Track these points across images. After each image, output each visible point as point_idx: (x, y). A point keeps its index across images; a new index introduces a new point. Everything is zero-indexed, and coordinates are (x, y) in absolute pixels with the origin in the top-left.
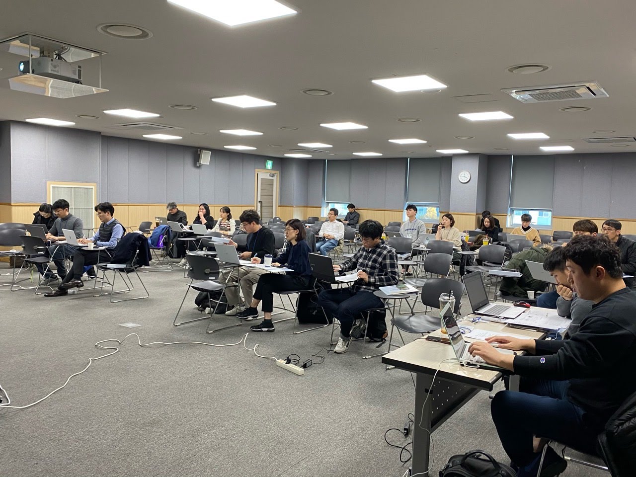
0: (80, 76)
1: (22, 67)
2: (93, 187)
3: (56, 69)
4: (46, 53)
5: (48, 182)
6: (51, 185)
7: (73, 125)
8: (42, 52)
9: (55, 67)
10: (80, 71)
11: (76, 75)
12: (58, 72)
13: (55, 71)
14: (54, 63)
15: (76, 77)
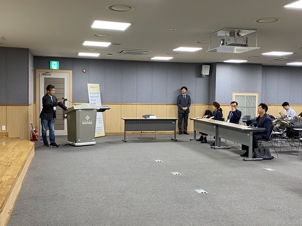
0: (247, 43)
1: (222, 42)
2: (257, 95)
3: (236, 41)
4: (232, 34)
5: (233, 93)
6: (234, 94)
7: (246, 62)
8: (230, 34)
9: (236, 40)
10: (247, 40)
11: (245, 42)
12: (237, 42)
13: (236, 42)
14: (235, 39)
15: (245, 43)
